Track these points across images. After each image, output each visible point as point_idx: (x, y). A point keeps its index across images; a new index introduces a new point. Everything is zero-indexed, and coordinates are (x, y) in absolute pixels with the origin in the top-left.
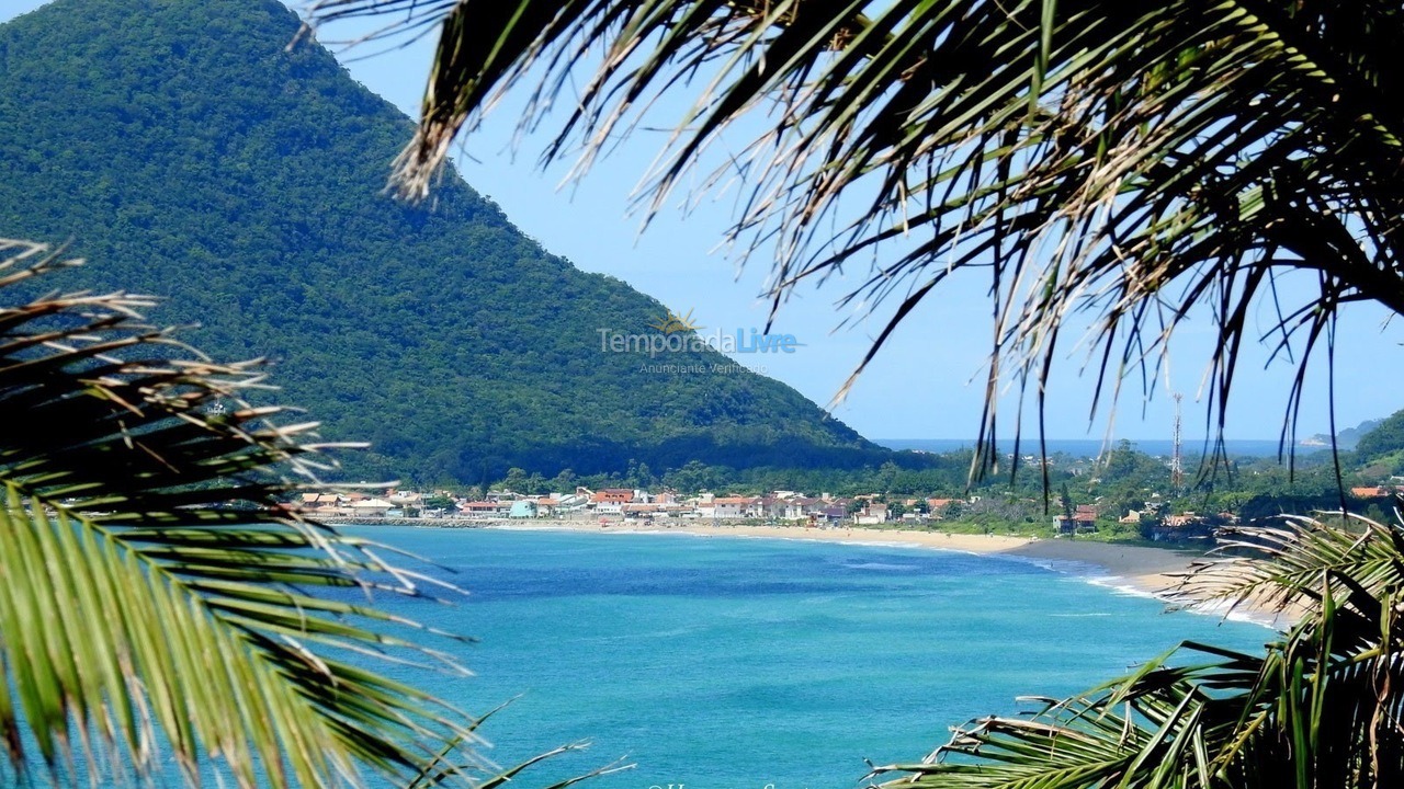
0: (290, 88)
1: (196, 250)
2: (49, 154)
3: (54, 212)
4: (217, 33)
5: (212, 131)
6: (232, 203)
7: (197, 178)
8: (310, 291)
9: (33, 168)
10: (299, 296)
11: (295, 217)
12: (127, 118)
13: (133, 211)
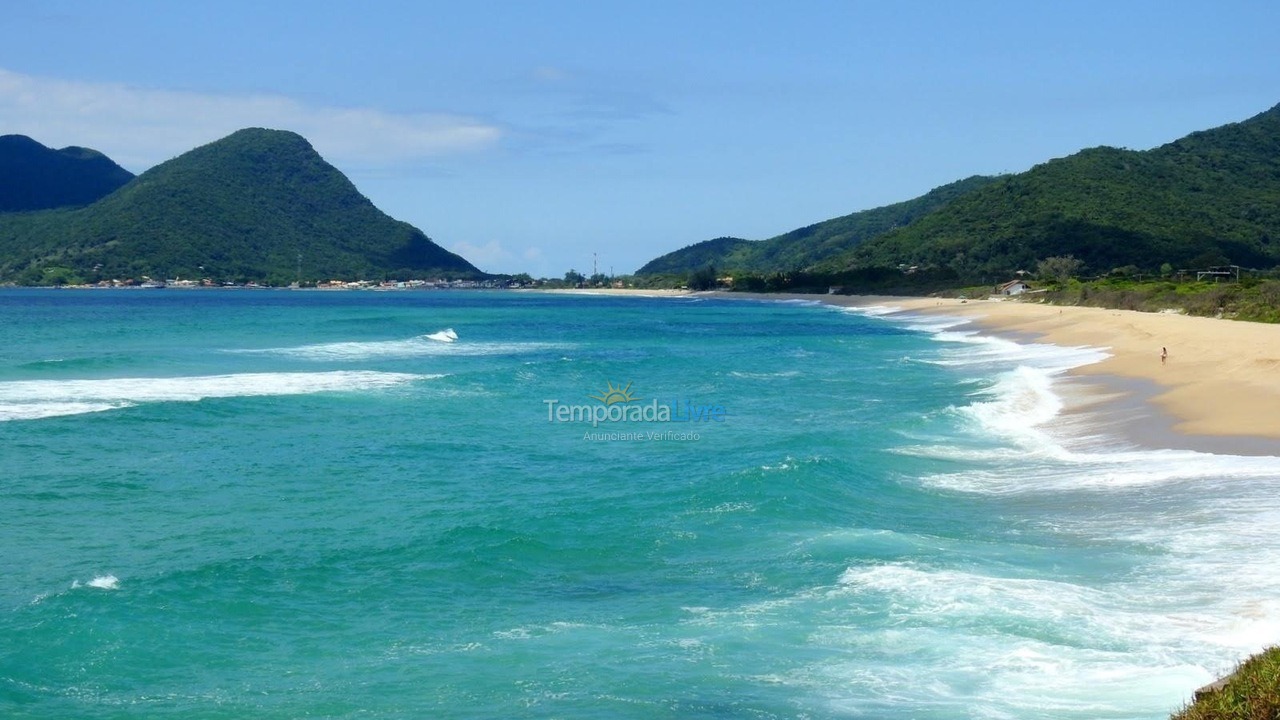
0: (305, 162)
1: (280, 211)
2: (233, 181)
3: (236, 199)
4: (282, 145)
5: (282, 175)
6: (289, 197)
7: (278, 189)
8: (315, 225)
9: (229, 185)
10: (311, 226)
11: (308, 202)
12: (256, 171)
13: (260, 199)
